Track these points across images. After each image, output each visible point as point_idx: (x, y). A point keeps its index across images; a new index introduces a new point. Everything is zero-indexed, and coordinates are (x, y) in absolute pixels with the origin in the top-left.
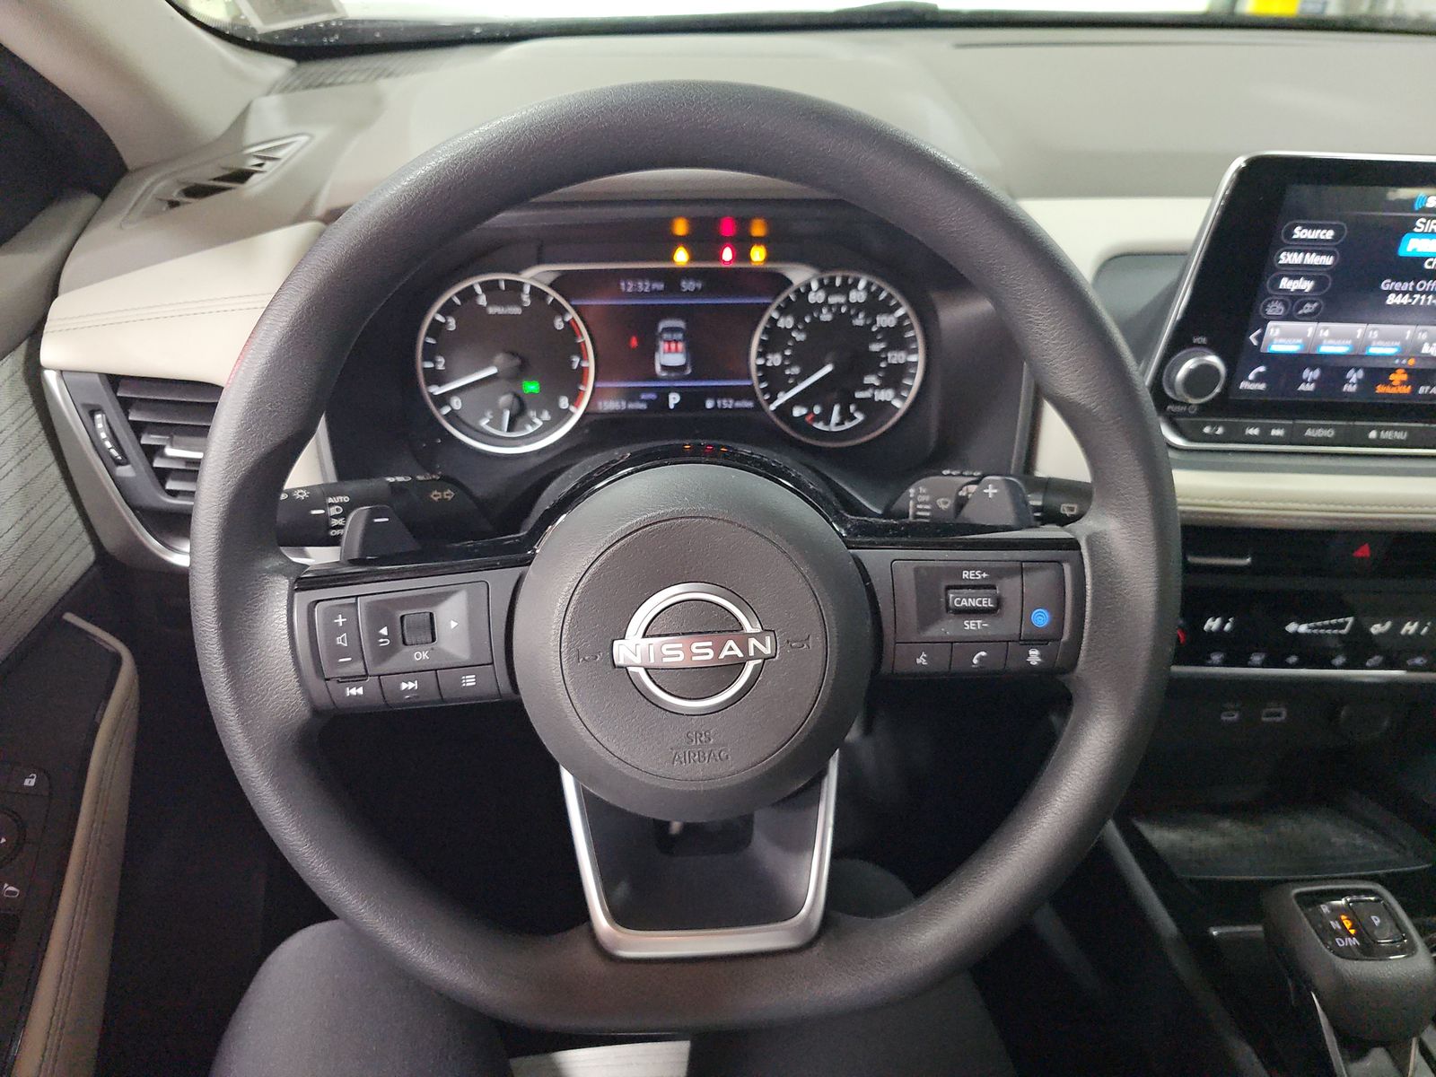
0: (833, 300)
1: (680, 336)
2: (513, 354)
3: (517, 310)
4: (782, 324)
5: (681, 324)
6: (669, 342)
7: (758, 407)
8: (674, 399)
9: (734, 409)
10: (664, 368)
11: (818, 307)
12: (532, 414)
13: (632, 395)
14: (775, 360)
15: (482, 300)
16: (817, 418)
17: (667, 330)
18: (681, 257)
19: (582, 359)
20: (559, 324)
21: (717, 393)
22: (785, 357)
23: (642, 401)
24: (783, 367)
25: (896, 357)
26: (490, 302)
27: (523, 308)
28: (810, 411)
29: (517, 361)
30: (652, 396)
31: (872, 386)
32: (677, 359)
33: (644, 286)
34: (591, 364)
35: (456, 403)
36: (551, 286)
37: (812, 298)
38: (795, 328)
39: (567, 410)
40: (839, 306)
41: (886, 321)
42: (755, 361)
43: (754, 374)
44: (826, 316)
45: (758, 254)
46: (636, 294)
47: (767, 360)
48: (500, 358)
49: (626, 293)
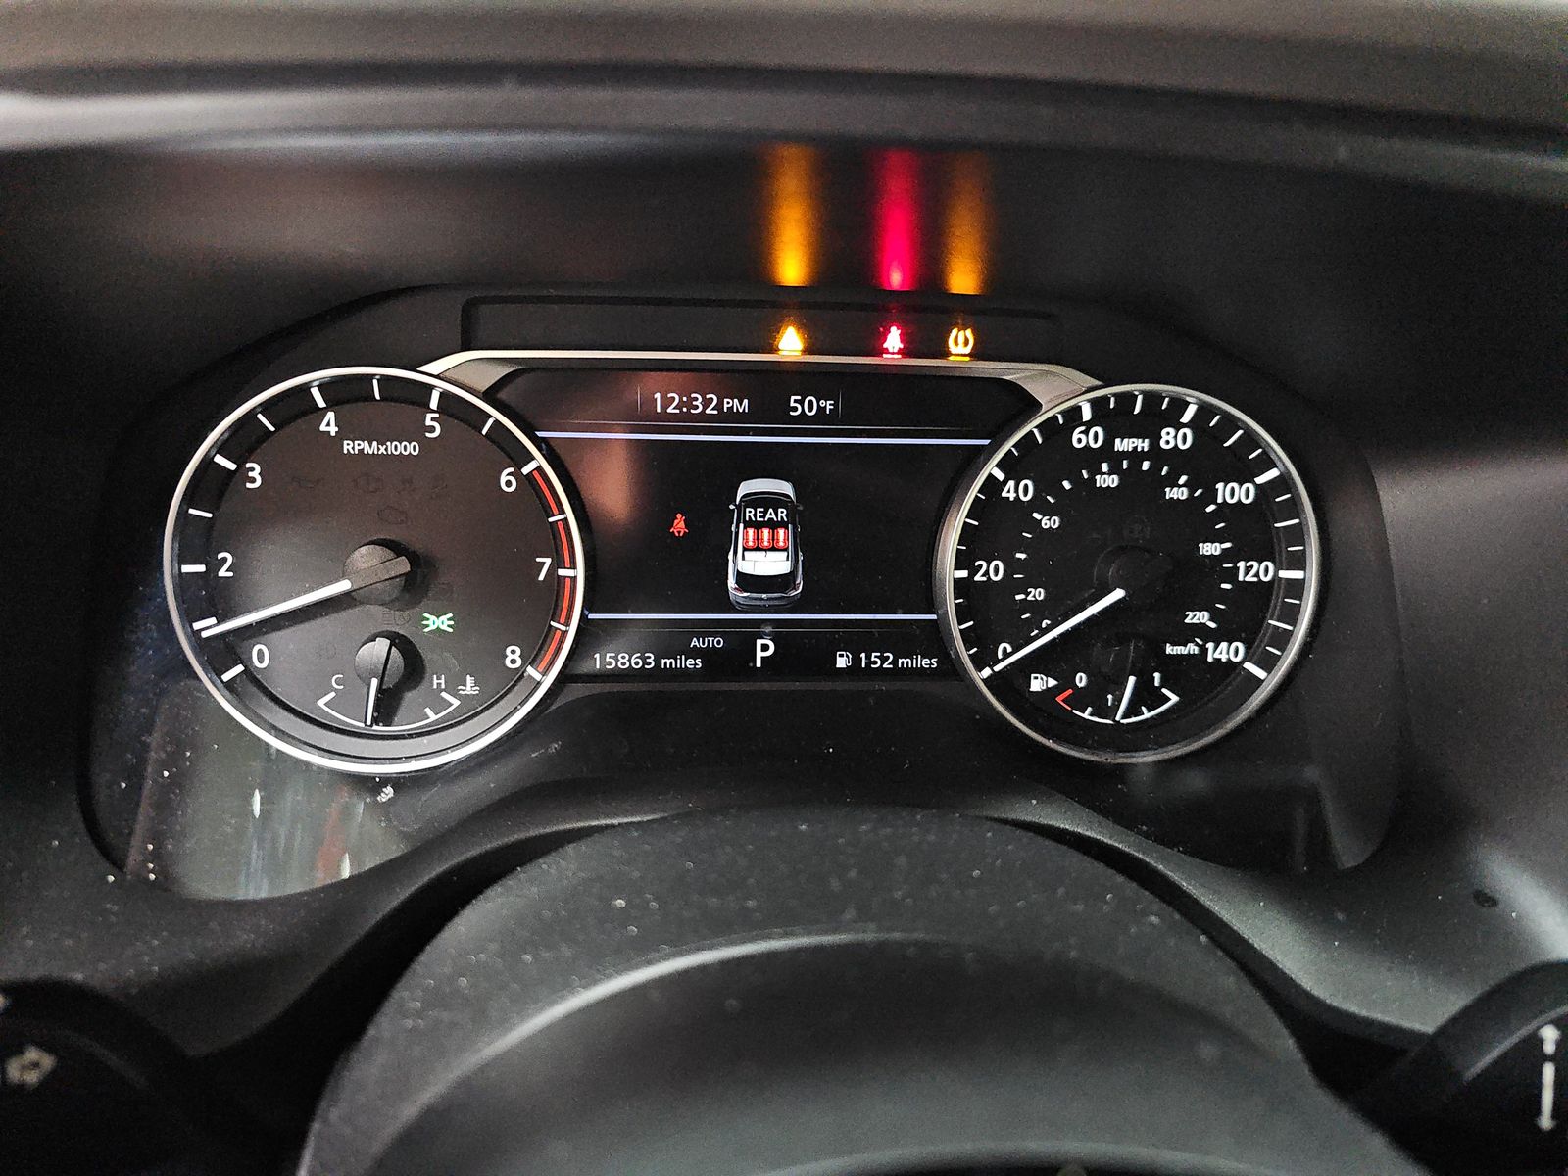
0: (1122, 445)
1: (782, 513)
2: (396, 548)
3: (412, 448)
4: (1009, 492)
5: (786, 488)
6: (758, 526)
7: (951, 669)
8: (764, 649)
9: (897, 673)
10: (746, 581)
11: (1091, 459)
12: (438, 682)
13: (673, 641)
14: (993, 570)
15: (329, 424)
16: (1080, 699)
17: (754, 500)
18: (791, 344)
19: (558, 563)
20: (507, 481)
21: (859, 639)
22: (1012, 566)
23: (694, 653)
24: (1009, 585)
25: (1256, 571)
26: (346, 431)
27: (425, 444)
28: (1066, 682)
29: (403, 566)
30: (716, 642)
31: (1200, 630)
32: (775, 564)
33: (706, 403)
34: (577, 573)
35: (261, 655)
36: (489, 396)
37: (1078, 439)
38: (1038, 503)
39: (520, 676)
40: (1135, 456)
41: (1235, 493)
42: (949, 572)
43: (950, 602)
44: (1108, 481)
45: (960, 343)
46: (687, 421)
47: (974, 571)
48: (366, 558)
49: (665, 416)
